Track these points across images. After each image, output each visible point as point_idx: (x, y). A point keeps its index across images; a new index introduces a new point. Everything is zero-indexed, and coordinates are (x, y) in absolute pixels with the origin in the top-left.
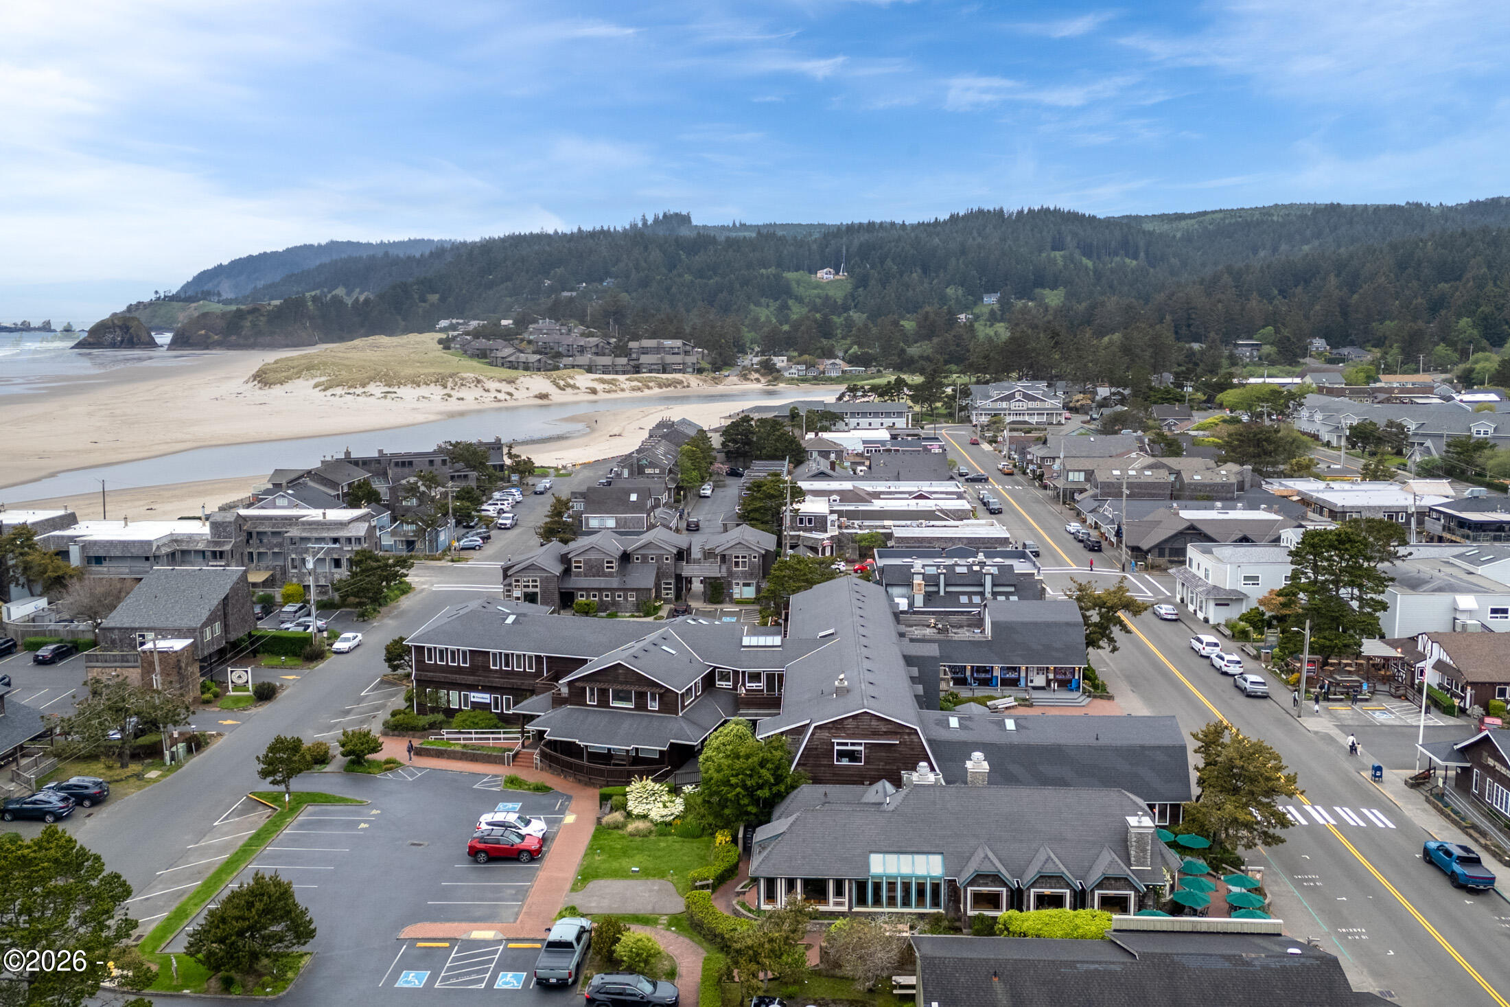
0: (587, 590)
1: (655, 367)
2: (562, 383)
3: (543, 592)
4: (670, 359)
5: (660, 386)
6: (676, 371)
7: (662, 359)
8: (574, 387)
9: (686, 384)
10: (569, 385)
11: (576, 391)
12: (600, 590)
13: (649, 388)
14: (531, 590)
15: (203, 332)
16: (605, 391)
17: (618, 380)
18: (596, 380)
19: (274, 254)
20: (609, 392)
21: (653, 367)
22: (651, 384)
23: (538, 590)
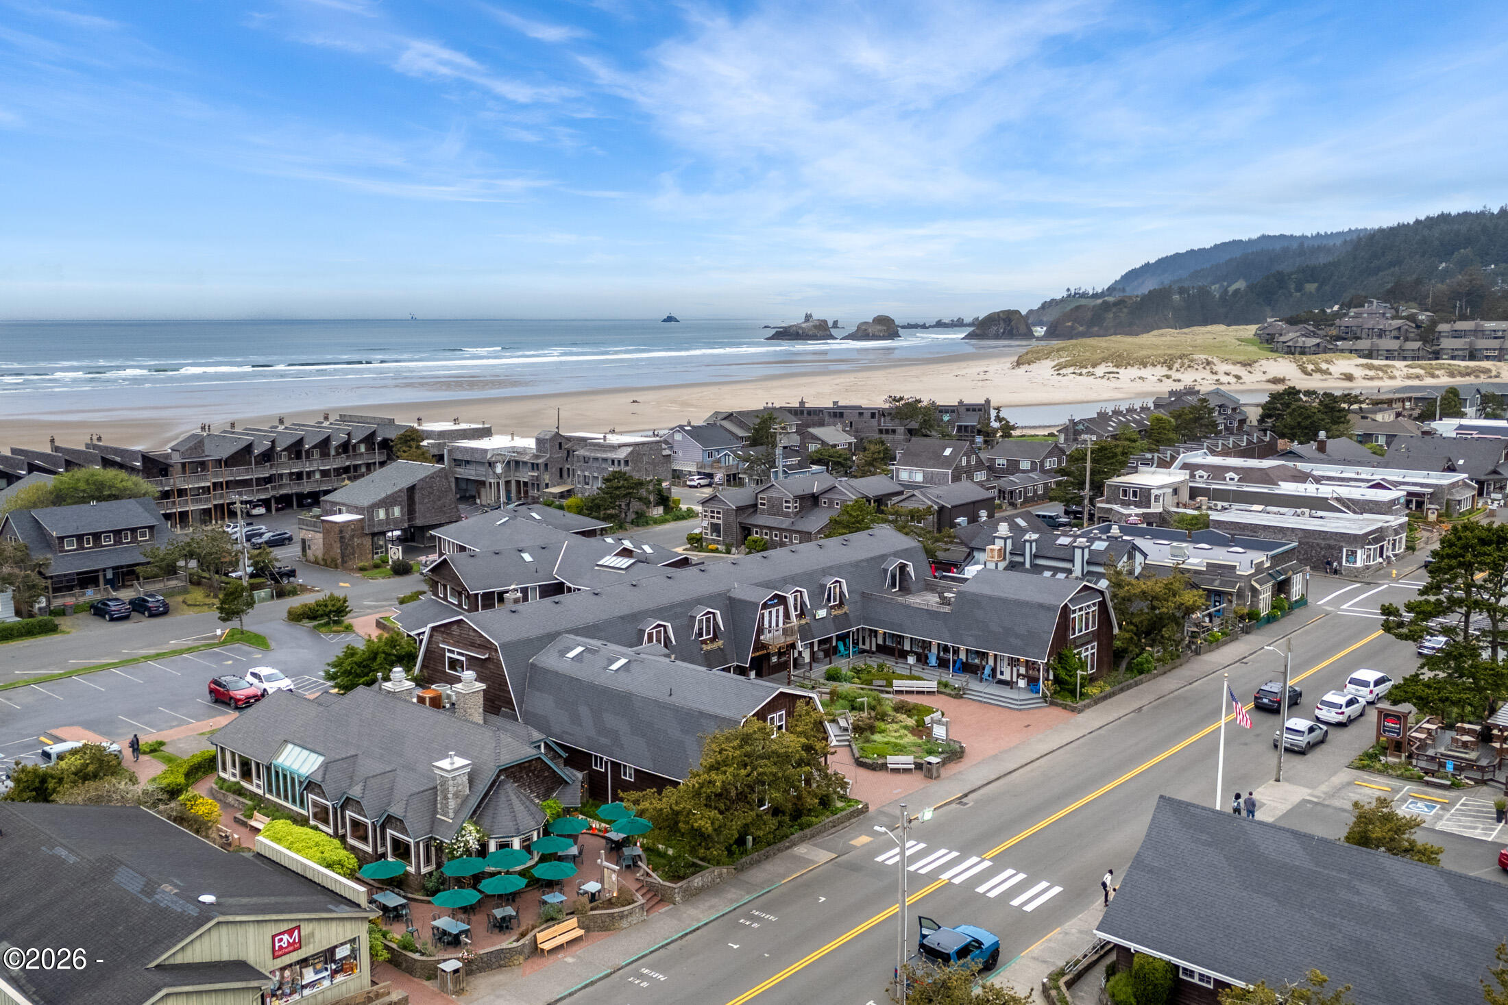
0: (761, 527)
1: (1460, 353)
2: (1310, 367)
3: (725, 524)
4: (1481, 343)
5: (1452, 375)
6: (1488, 358)
7: (1471, 343)
8: (1327, 372)
9: (1494, 373)
10: (1319, 370)
11: (1325, 377)
12: (770, 528)
13: (1433, 376)
14: (716, 521)
15: (1070, 324)
16: (1366, 378)
17: (1394, 366)
18: (1362, 365)
19: (1202, 251)
20: (1371, 379)
21: (1456, 353)
22: (1437, 372)
23: (720, 522)
